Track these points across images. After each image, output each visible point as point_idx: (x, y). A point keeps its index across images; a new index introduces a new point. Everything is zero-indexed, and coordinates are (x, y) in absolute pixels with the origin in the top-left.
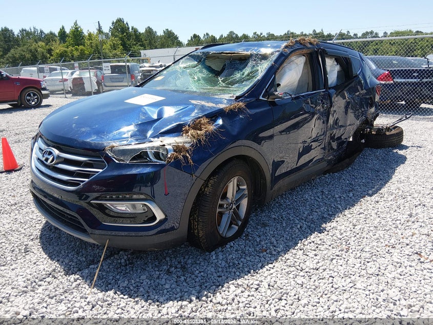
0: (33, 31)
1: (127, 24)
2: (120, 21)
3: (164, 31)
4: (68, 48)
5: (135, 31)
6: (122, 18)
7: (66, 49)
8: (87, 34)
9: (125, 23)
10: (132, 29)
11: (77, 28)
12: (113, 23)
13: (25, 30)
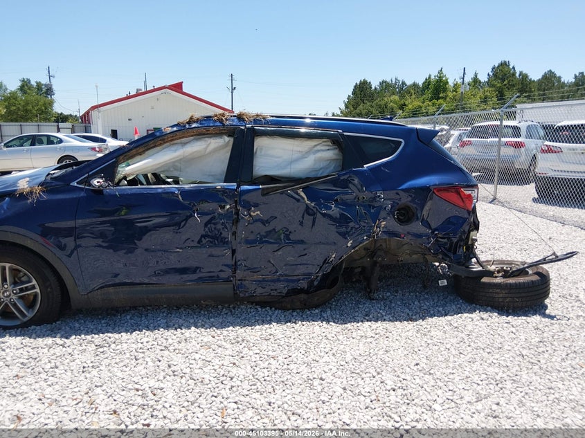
0: (394, 82)
1: (514, 68)
2: (504, 64)
3: (576, 76)
4: (424, 103)
5: (524, 77)
6: (507, 61)
7: (421, 104)
8: (452, 85)
9: (511, 67)
10: (520, 75)
11: (440, 78)
12: (493, 68)
13: (386, 82)
